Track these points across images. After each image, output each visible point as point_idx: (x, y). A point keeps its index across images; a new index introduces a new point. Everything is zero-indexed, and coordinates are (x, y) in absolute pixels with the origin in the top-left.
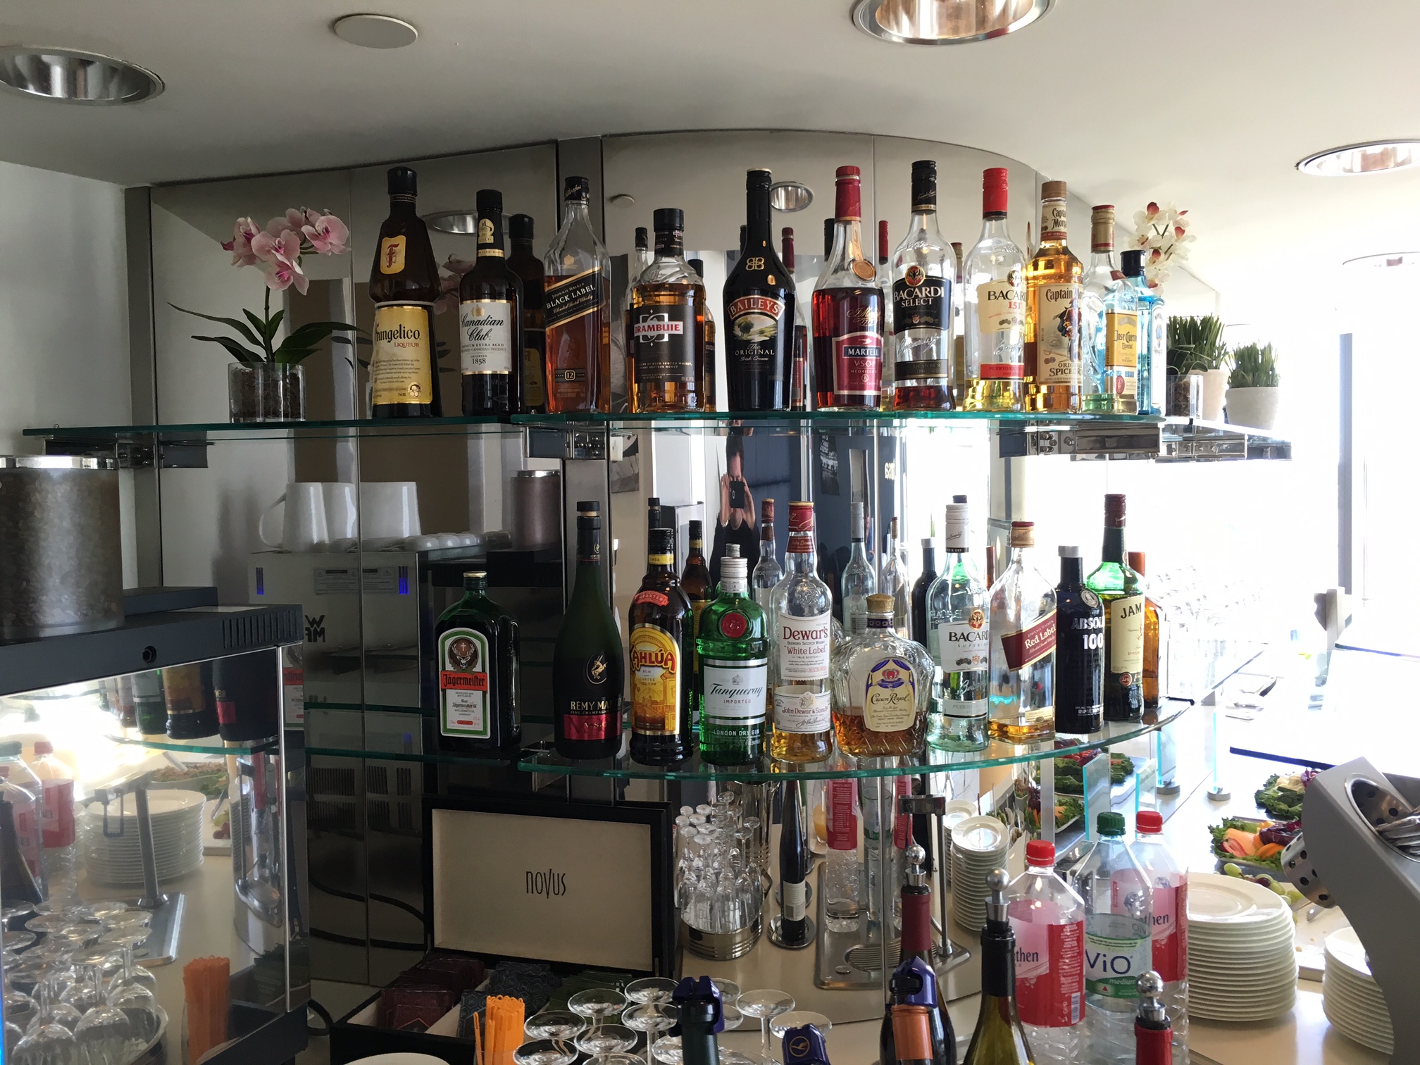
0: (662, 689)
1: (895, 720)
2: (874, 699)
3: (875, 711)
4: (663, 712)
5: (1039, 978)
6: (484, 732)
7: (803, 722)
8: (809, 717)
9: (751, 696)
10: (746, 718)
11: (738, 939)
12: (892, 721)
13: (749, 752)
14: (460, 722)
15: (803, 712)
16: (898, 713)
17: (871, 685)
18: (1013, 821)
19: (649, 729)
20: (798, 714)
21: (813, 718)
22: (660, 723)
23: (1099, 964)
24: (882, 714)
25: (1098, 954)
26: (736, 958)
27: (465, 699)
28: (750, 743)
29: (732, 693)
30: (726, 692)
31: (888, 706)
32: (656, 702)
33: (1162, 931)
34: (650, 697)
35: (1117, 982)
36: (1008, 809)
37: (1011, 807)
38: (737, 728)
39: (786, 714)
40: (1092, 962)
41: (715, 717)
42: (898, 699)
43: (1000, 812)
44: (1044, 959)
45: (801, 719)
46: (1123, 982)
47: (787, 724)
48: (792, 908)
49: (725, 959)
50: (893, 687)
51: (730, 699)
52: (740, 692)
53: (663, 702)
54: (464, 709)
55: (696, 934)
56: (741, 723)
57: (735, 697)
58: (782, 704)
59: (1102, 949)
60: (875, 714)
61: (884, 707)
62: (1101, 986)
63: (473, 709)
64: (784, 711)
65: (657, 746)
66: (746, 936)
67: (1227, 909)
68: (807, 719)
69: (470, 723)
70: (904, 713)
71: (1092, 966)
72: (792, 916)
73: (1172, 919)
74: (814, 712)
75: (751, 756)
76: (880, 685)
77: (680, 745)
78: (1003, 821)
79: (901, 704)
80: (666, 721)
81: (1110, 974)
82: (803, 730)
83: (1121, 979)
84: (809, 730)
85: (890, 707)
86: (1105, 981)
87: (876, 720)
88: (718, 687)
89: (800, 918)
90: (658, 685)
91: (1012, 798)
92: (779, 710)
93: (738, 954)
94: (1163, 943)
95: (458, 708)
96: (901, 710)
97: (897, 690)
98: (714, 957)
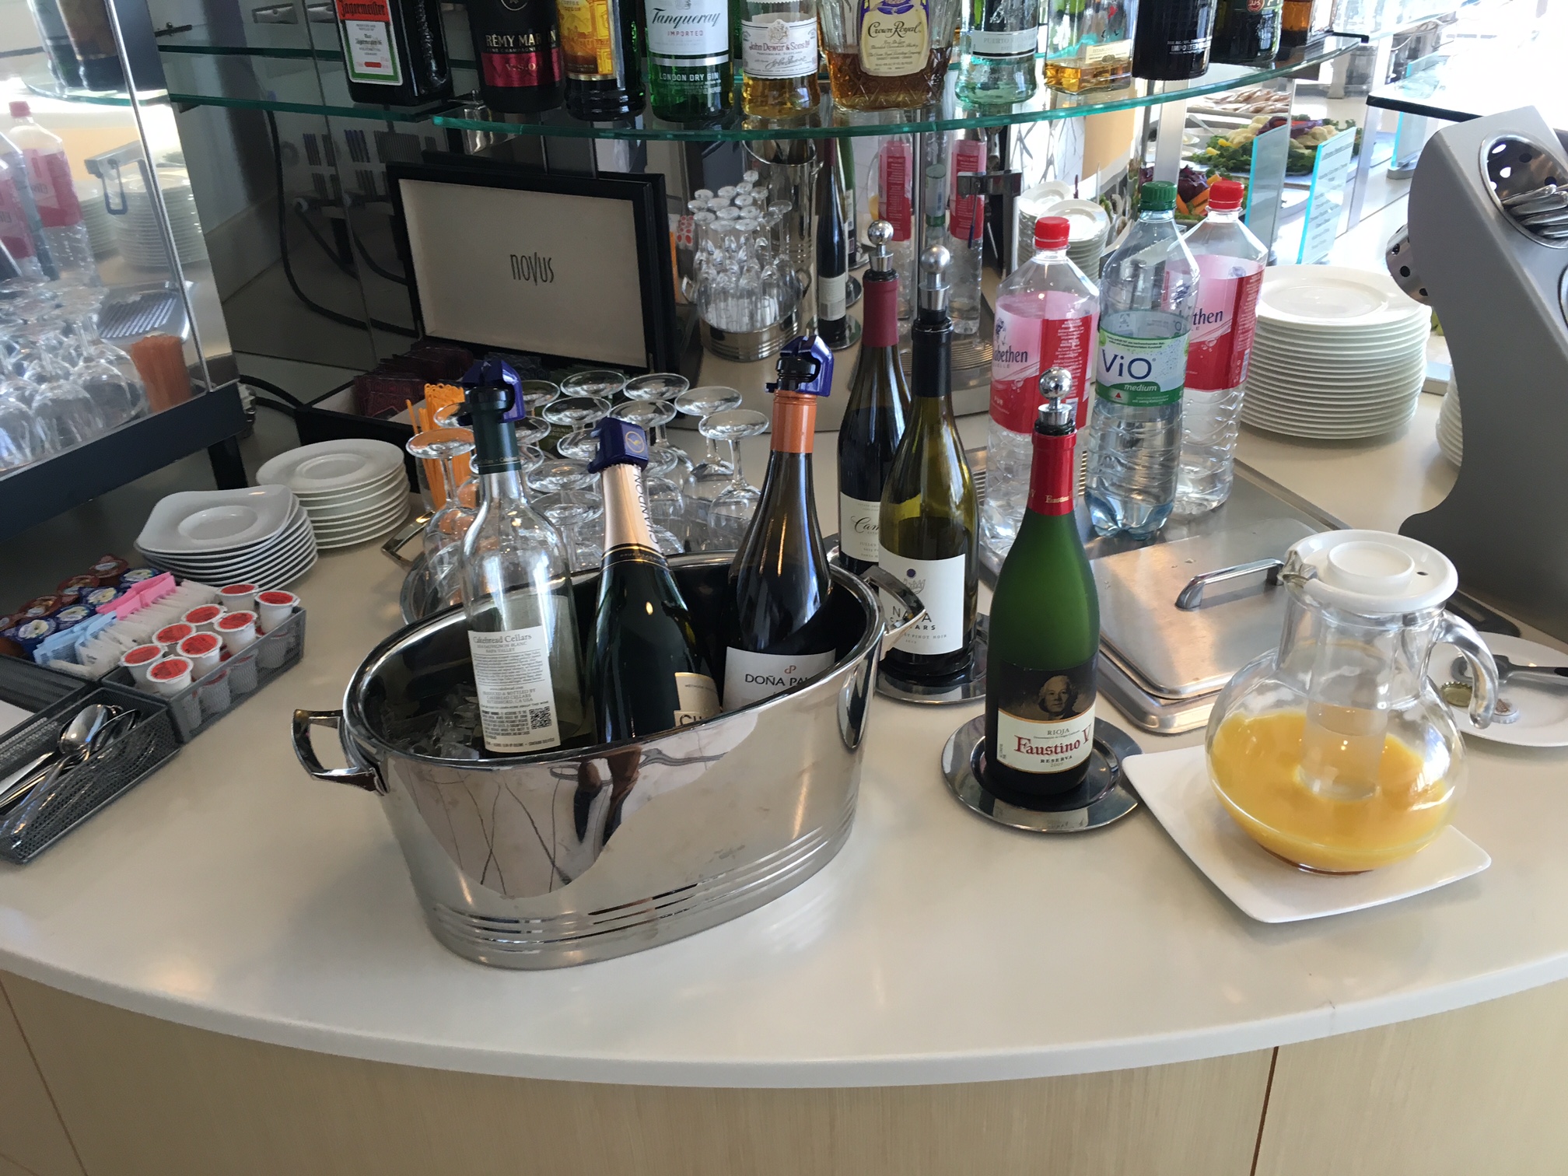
0: (589, 17)
1: (901, 60)
2: (873, 29)
3: (873, 47)
4: (594, 49)
5: (1027, 380)
6: (395, 78)
7: (774, 63)
8: (783, 55)
9: (707, 26)
10: (704, 56)
11: (765, 337)
12: (897, 61)
13: (709, 105)
14: (368, 64)
15: (774, 48)
16: (906, 50)
17: (868, 10)
18: (1120, 210)
19: (583, 73)
20: (768, 52)
21: (787, 57)
22: (592, 64)
23: (1116, 367)
24: (882, 51)
25: (1116, 356)
26: (763, 358)
27: (369, 33)
28: (710, 91)
29: (677, 21)
30: (669, 19)
31: (891, 40)
32: (583, 35)
33: (1210, 332)
34: (576, 27)
35: (1133, 388)
36: (1116, 197)
37: (1121, 194)
38: (694, 70)
39: (754, 52)
40: (1108, 365)
41: (664, 56)
42: (906, 30)
43: (1106, 199)
44: (1035, 360)
45: (771, 58)
46: (1141, 388)
47: (757, 65)
48: (826, 306)
49: (748, 360)
50: (899, 12)
51: (675, 30)
52: (688, 19)
53: (592, 34)
54: (369, 46)
55: (718, 334)
56: (698, 63)
57: (683, 27)
58: (749, 38)
59: (1120, 350)
60: (874, 51)
61: (886, 42)
62: (1114, 393)
63: (379, 46)
64: (751, 48)
65: (596, 95)
66: (775, 334)
67: (1341, 310)
68: (779, 58)
69: (378, 65)
70: (913, 49)
71: (1108, 370)
72: (826, 315)
73: (1228, 317)
74: (788, 48)
75: (712, 110)
76: (881, 10)
77: (624, 93)
78: (1107, 209)
79: (910, 37)
80: (599, 61)
81: (1126, 379)
82: (774, 73)
83: (1137, 384)
84: (781, 73)
85: (895, 42)
86: (1120, 386)
87: (874, 59)
88: (661, 13)
89: (837, 317)
90: (583, 10)
91: (1124, 182)
92: (746, 45)
93: (765, 354)
94: (1211, 345)
95: (363, 46)
96: (909, 45)
97: (904, 17)
98: (738, 358)
